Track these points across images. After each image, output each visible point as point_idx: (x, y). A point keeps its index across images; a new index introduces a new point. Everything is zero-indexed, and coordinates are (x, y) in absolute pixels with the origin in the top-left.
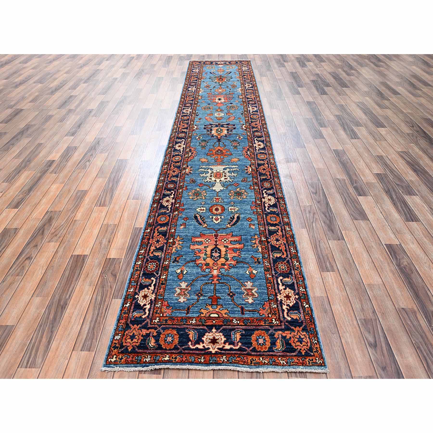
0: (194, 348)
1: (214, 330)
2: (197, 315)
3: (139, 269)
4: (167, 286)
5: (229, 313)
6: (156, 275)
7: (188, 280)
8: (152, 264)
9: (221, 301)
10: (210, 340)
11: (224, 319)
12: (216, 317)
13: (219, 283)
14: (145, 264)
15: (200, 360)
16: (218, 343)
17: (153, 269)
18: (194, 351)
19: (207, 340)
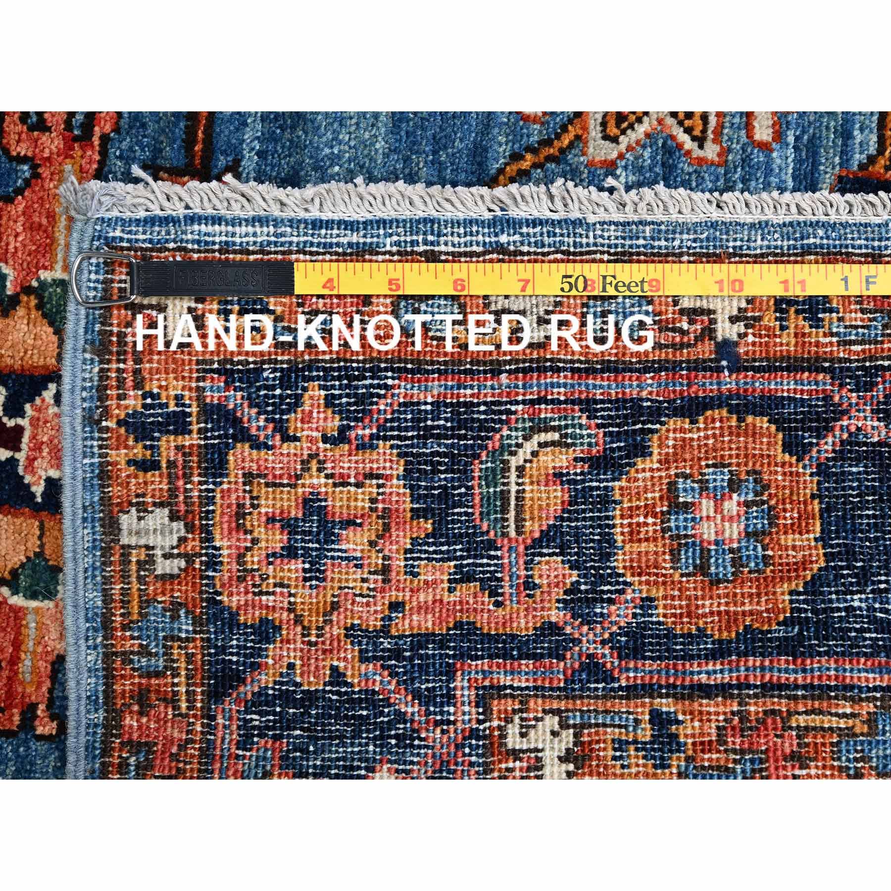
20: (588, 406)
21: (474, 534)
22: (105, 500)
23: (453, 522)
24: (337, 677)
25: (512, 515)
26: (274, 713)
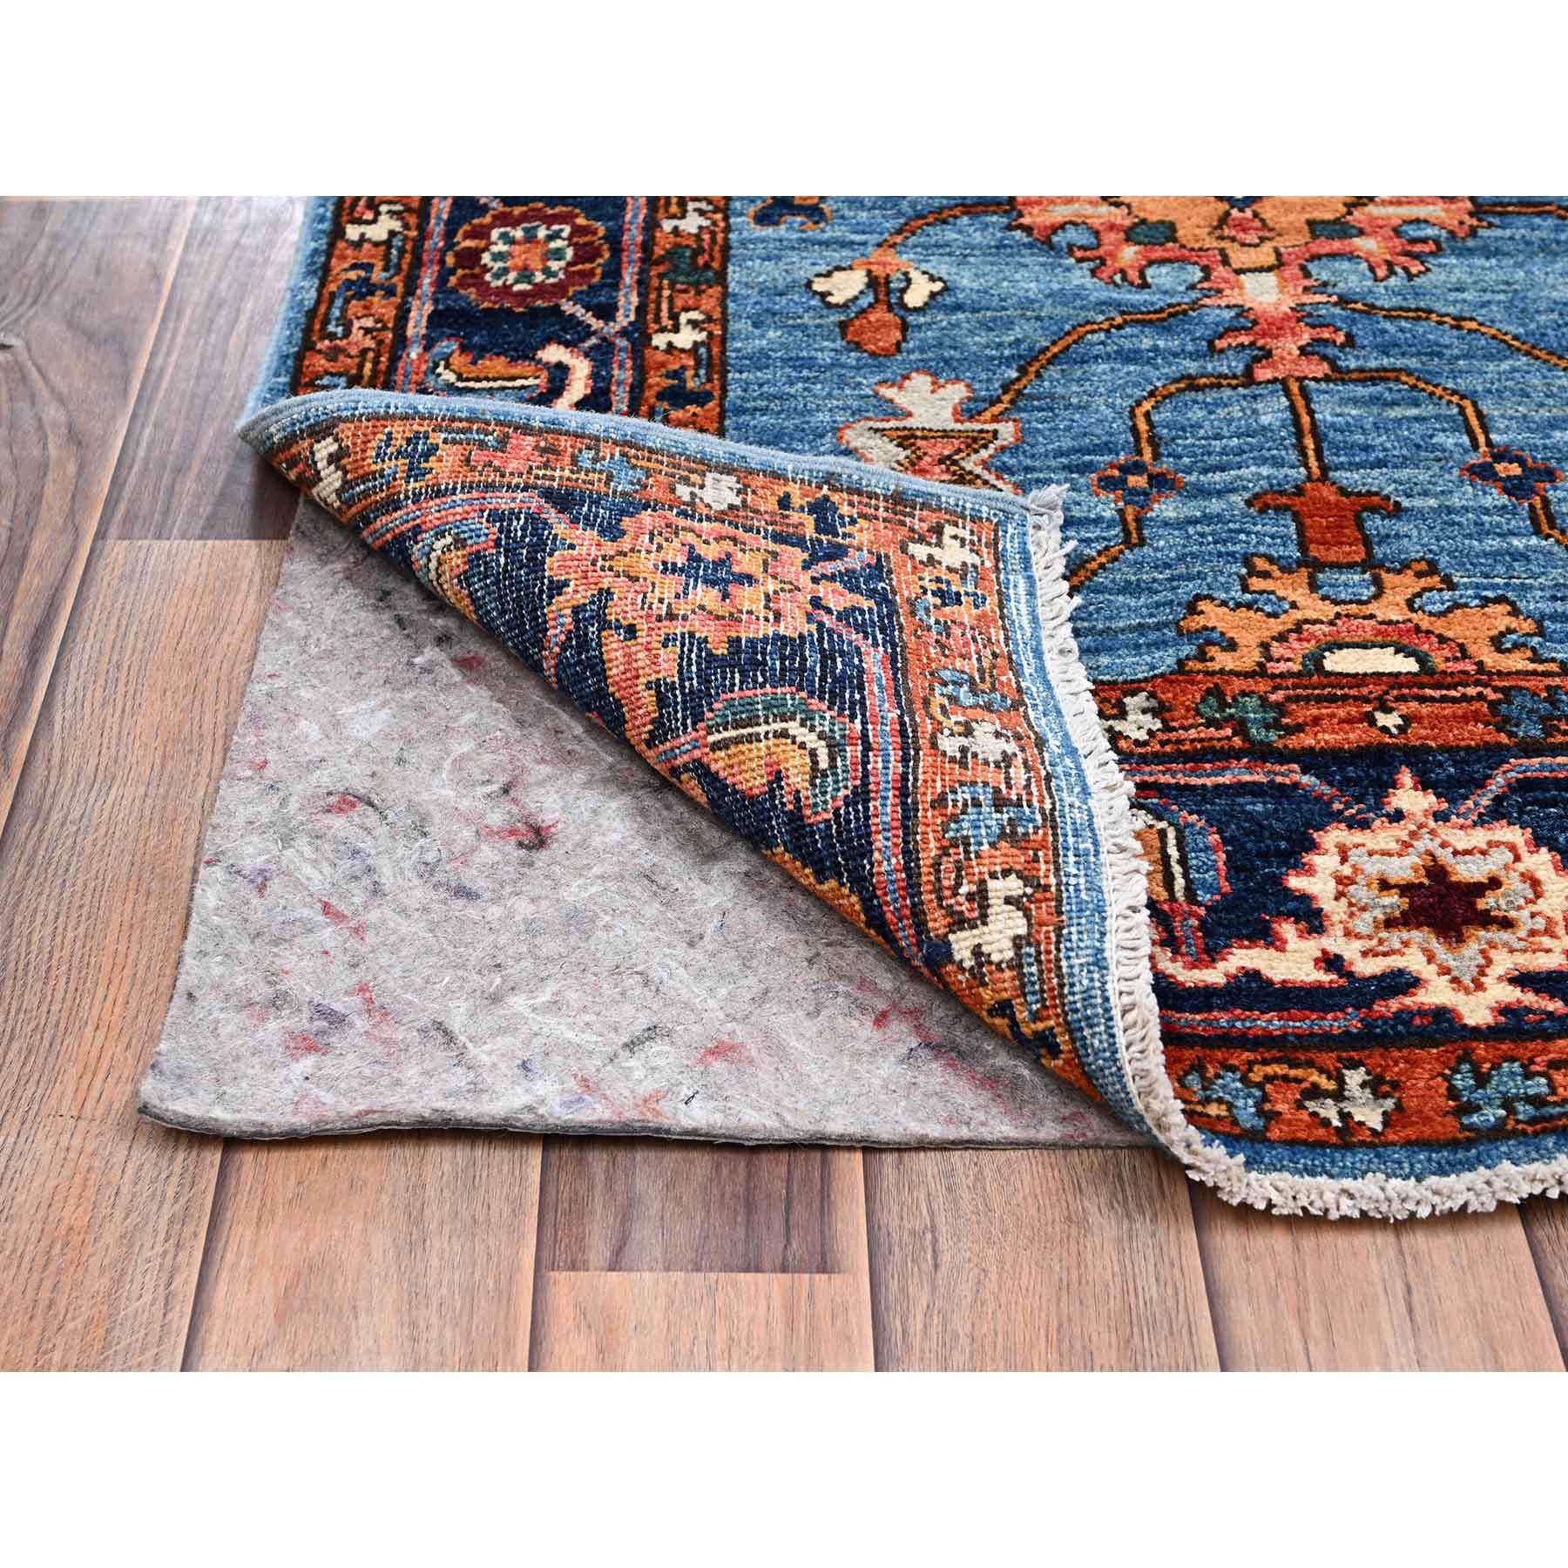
0: (1215, 976)
1: (1410, 798)
2: (1166, 660)
3: (378, 275)
4: (740, 411)
5: (1541, 632)
6: (596, 324)
7: (976, 360)
8: (530, 237)
9: (1402, 527)
10: (1392, 899)
11: (1504, 690)
12: (1395, 679)
13: (1339, 375)
14: (449, 234)
15: (1329, 1111)
16: (1507, 924)
17: (547, 272)
18: (1223, 1019)
19: (1360, 893)
20: (862, 795)
21: (710, 695)
22: (750, 472)
23: (724, 672)
24: (558, 588)
25: (732, 733)
26: (524, 536)
